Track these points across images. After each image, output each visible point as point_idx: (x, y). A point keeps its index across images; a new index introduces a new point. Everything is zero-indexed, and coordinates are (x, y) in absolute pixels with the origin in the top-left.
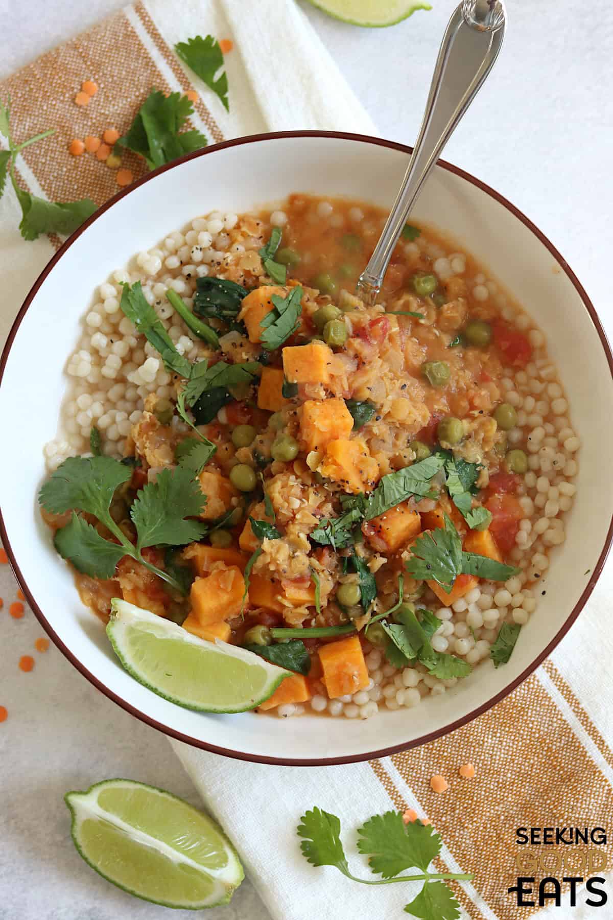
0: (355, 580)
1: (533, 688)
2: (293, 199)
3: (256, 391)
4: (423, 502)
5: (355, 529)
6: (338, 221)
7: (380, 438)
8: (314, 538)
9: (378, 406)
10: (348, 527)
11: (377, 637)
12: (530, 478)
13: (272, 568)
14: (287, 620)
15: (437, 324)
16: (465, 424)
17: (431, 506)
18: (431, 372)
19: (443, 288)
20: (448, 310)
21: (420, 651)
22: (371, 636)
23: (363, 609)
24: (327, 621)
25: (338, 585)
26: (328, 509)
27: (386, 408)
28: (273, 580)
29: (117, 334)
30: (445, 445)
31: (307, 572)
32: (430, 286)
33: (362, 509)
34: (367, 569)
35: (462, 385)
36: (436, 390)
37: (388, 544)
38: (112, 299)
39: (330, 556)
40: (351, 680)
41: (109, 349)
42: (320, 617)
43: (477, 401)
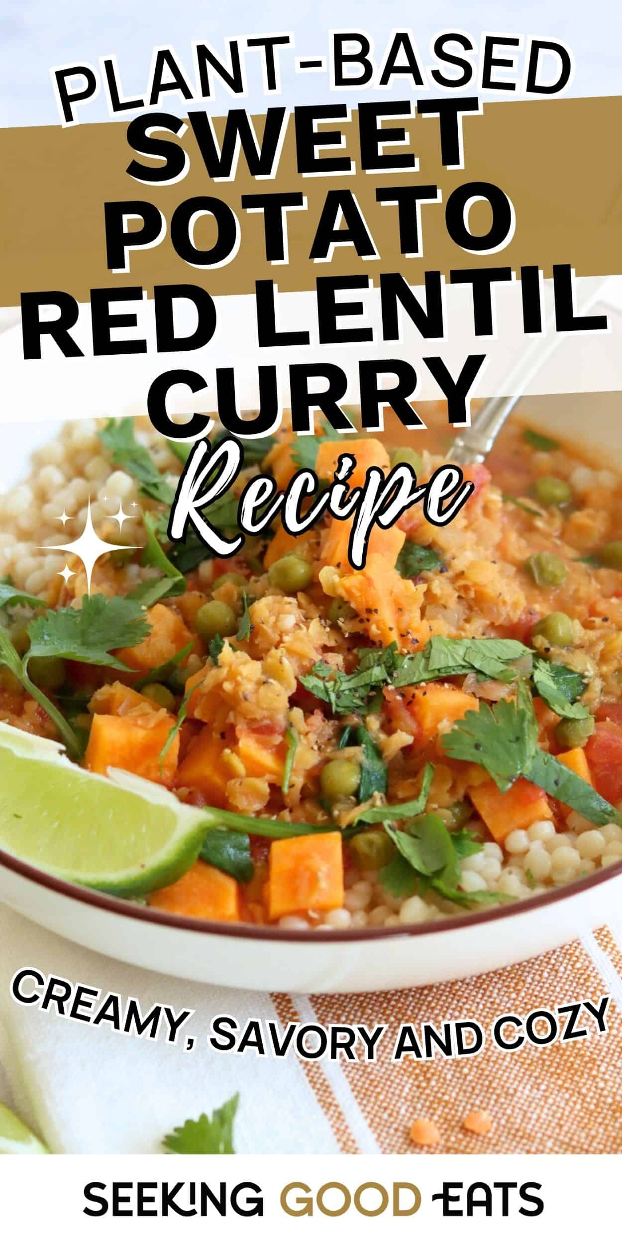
0: (356, 755)
3: (266, 547)
4: (489, 684)
5: (374, 696)
7: (442, 602)
8: (306, 684)
9: (448, 556)
10: (362, 692)
11: (371, 843)
13: (228, 686)
14: (231, 801)
15: (562, 536)
16: (577, 625)
17: (500, 692)
18: (539, 562)
19: (578, 502)
20: (580, 517)
21: (438, 874)
22: (361, 841)
23: (358, 802)
24: (295, 821)
25: (327, 761)
26: (337, 660)
27: (459, 565)
28: (223, 735)
29: (80, 473)
30: (540, 641)
31: (281, 719)
32: (560, 491)
33: (391, 669)
34: (378, 752)
35: (583, 592)
36: (542, 590)
37: (420, 724)
38: (87, 432)
39: (324, 721)
40: (314, 880)
41: (63, 487)
42: (286, 814)
43: (602, 606)
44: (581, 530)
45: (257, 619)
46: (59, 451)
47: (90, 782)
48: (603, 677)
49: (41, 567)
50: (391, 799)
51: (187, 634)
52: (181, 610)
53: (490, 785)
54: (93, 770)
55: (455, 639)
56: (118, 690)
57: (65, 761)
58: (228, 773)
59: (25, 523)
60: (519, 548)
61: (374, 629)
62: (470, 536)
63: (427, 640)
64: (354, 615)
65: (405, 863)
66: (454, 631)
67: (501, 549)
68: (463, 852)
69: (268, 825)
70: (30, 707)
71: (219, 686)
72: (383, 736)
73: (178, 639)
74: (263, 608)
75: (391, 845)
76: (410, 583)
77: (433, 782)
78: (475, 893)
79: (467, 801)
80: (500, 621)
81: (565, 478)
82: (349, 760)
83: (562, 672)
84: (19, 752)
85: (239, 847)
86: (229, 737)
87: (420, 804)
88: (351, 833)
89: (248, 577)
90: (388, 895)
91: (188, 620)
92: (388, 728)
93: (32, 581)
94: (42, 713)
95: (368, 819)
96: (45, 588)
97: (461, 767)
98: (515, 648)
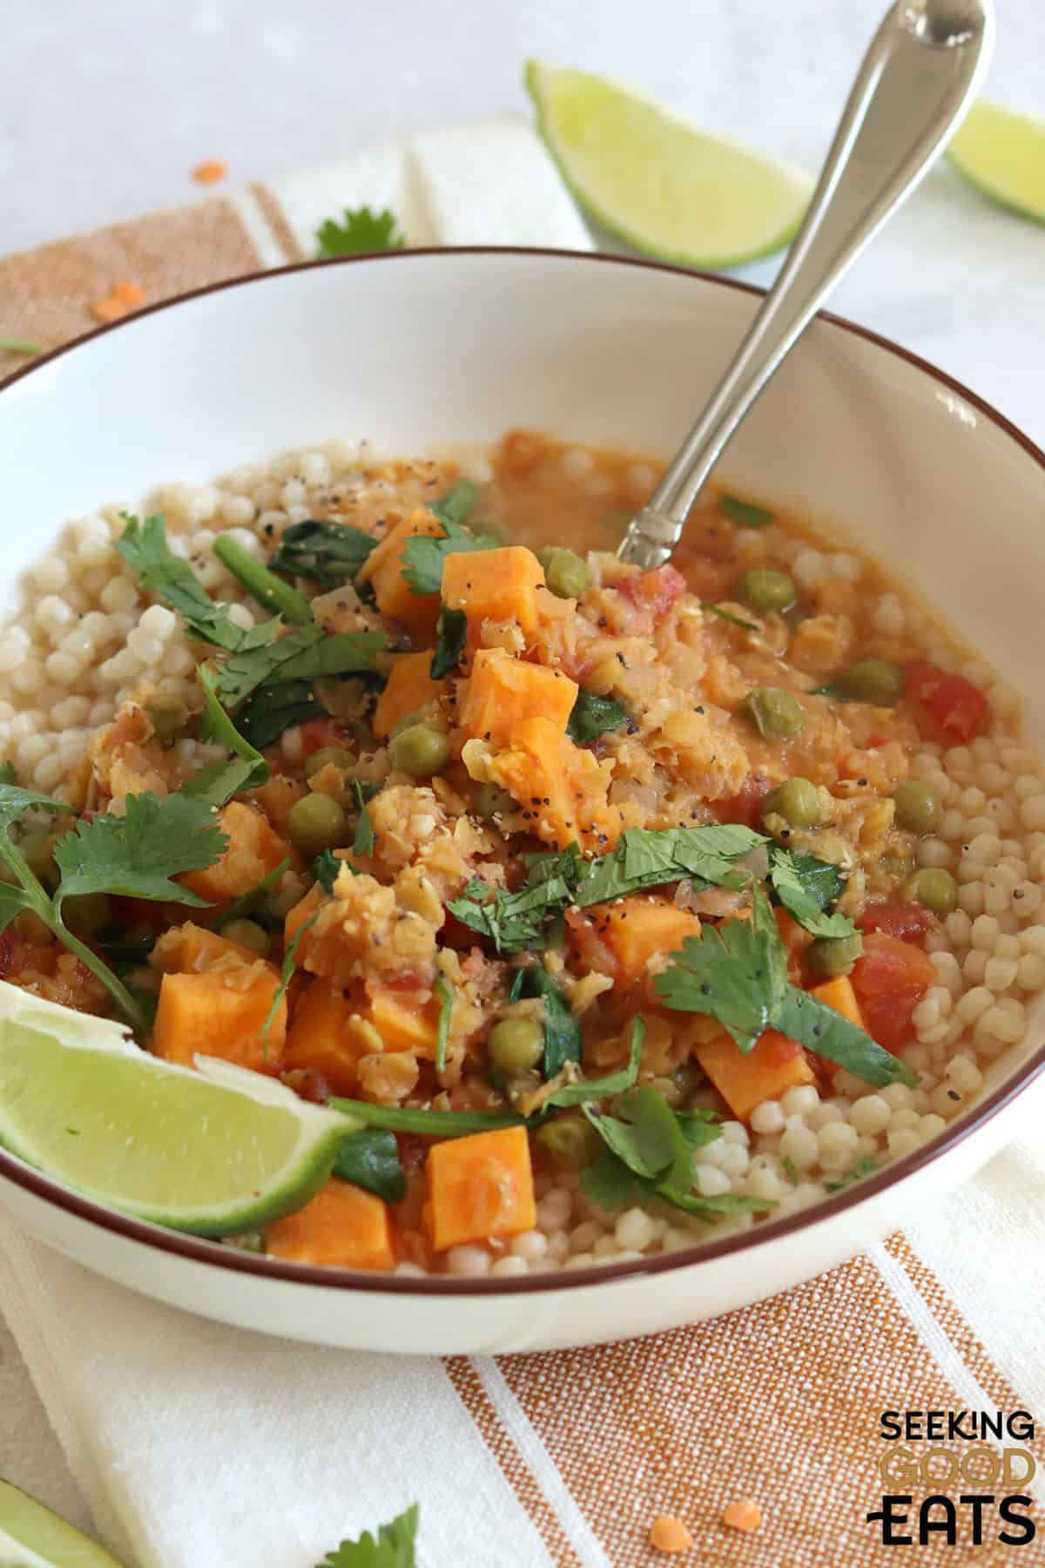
0: (535, 1009)
1: (920, 1379)
2: (513, 441)
3: (373, 703)
4: (710, 894)
5: (552, 922)
6: (601, 487)
7: (633, 775)
8: (456, 913)
9: (637, 709)
10: (535, 917)
11: (566, 1136)
12: (956, 920)
13: (351, 927)
14: (365, 1085)
15: (787, 658)
16: (824, 794)
17: (727, 905)
18: (761, 702)
19: (808, 604)
20: (812, 627)
21: (663, 1174)
22: (553, 1133)
23: (544, 1079)
24: (457, 1108)
25: (495, 1021)
26: (495, 872)
27: (653, 720)
28: (346, 994)
29: (93, 603)
30: (774, 822)
31: (426, 966)
32: (779, 589)
33: (572, 881)
34: (565, 1002)
35: (827, 742)
36: (769, 743)
37: (619, 959)
38: (99, 539)
39: (485, 963)
40: (494, 1196)
41: (73, 625)
42: (443, 1100)
43: (856, 764)
44: (816, 646)
45: (381, 823)
46: (59, 571)
47: (171, 1078)
48: (865, 866)
49: (54, 748)
50: (590, 1070)
51: (277, 842)
52: (266, 807)
53: (725, 1040)
54: (172, 1059)
55: (658, 829)
56: (190, 934)
57: (132, 1049)
58: (360, 1048)
59: (22, 681)
60: (731, 681)
61: (545, 827)
62: (664, 672)
63: (618, 831)
64: (516, 808)
65: (617, 1162)
66: (652, 816)
67: (706, 684)
68: (697, 1142)
69: (422, 1117)
70: (67, 963)
71: (338, 926)
72: (570, 981)
73: (265, 851)
74: (388, 804)
75: (594, 1134)
76: (589, 754)
77: (645, 1041)
78: (716, 1198)
79: (694, 1064)
80: (717, 794)
81: (786, 568)
82: (526, 1018)
83: (809, 864)
84: (67, 1040)
85: (382, 1153)
86: (356, 997)
87: (631, 1074)
88: (537, 1122)
89: (355, 751)
90: (596, 1207)
91: (276, 822)
92: (576, 966)
93: (45, 770)
94: (83, 971)
95: (559, 1101)
96: (64, 779)
97: (683, 1020)
98: (742, 836)
